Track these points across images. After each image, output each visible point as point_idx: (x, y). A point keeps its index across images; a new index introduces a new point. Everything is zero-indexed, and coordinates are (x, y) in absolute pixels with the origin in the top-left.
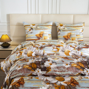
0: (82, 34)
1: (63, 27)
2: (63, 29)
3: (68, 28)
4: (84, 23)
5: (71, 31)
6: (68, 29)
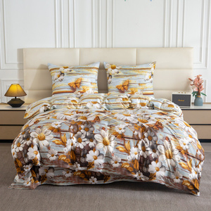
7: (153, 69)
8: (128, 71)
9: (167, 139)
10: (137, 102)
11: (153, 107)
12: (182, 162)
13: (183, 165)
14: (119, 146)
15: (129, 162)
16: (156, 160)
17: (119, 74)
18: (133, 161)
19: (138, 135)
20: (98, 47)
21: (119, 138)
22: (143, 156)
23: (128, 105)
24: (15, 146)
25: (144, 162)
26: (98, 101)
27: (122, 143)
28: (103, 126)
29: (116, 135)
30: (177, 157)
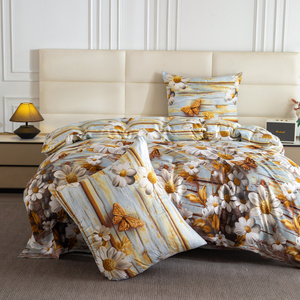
0: (231, 102)
1: (181, 85)
4: (240, 75)
5: (202, 96)
7: (237, 83)
9: (263, 183)
10: (216, 130)
11: (239, 138)
12: (285, 219)
13: (287, 224)
14: (190, 194)
15: (204, 218)
16: (246, 215)
17: (186, 90)
18: (211, 216)
19: (218, 177)
20: (155, 50)
21: (189, 181)
22: (226, 210)
23: (202, 135)
24: (30, 192)
25: (228, 218)
26: (156, 127)
27: (195, 189)
28: (166, 163)
29: (186, 176)
30: (279, 211)
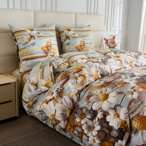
1: (72, 32)
2: (73, 36)
3: (79, 33)
6: (80, 36)
8: (81, 33)
